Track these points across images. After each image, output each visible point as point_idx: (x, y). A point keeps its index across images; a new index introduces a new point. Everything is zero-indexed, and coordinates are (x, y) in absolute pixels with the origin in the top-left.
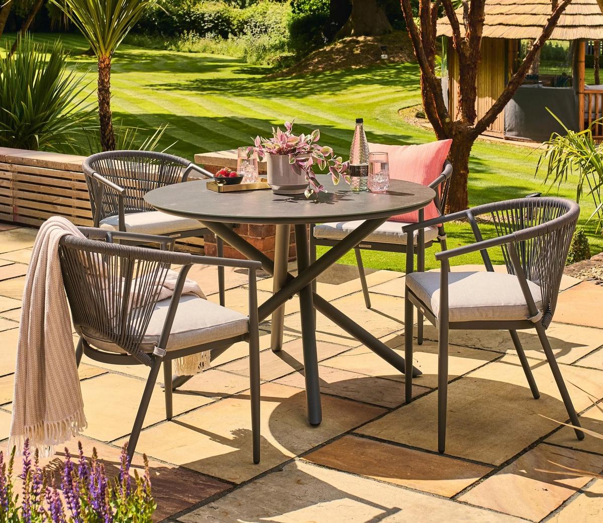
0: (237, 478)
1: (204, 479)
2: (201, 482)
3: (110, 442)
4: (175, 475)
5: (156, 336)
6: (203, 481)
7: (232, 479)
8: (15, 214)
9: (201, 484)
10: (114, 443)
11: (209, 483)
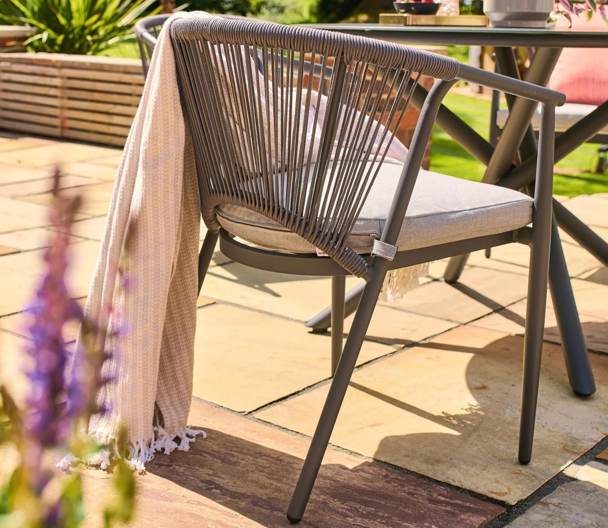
0: (506, 493)
1: (445, 492)
2: (442, 498)
3: (250, 413)
4: (386, 482)
5: (376, 220)
6: (444, 496)
7: (497, 494)
8: (63, 128)
9: (443, 502)
10: (257, 415)
11: (457, 501)
